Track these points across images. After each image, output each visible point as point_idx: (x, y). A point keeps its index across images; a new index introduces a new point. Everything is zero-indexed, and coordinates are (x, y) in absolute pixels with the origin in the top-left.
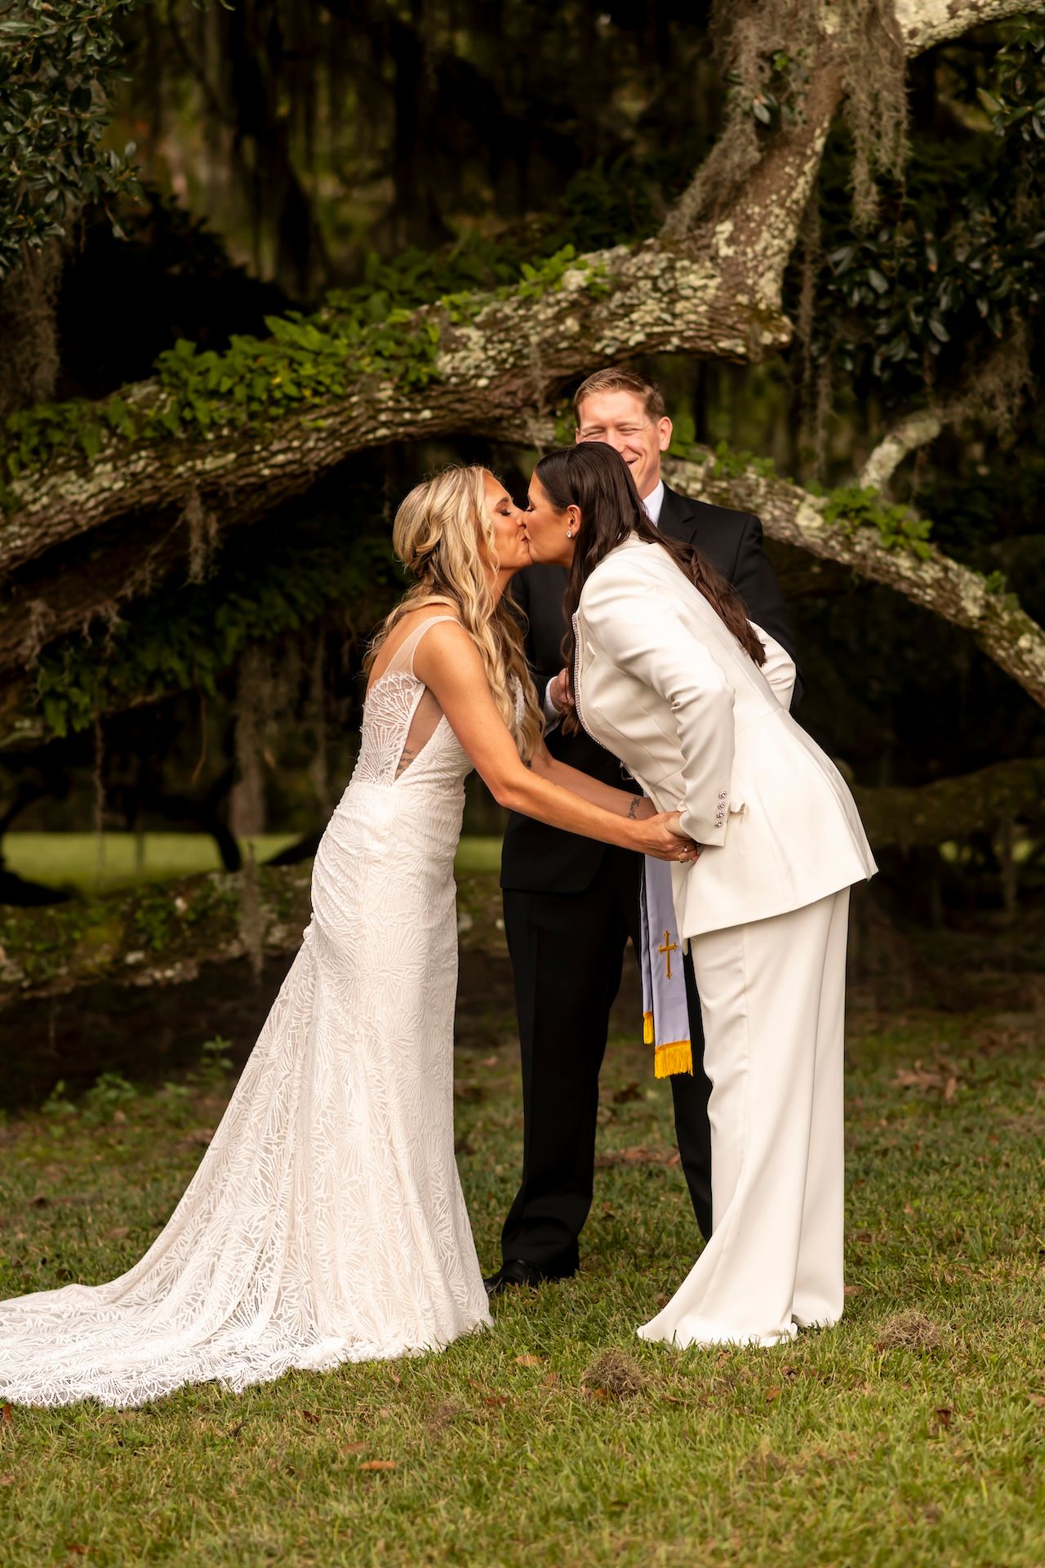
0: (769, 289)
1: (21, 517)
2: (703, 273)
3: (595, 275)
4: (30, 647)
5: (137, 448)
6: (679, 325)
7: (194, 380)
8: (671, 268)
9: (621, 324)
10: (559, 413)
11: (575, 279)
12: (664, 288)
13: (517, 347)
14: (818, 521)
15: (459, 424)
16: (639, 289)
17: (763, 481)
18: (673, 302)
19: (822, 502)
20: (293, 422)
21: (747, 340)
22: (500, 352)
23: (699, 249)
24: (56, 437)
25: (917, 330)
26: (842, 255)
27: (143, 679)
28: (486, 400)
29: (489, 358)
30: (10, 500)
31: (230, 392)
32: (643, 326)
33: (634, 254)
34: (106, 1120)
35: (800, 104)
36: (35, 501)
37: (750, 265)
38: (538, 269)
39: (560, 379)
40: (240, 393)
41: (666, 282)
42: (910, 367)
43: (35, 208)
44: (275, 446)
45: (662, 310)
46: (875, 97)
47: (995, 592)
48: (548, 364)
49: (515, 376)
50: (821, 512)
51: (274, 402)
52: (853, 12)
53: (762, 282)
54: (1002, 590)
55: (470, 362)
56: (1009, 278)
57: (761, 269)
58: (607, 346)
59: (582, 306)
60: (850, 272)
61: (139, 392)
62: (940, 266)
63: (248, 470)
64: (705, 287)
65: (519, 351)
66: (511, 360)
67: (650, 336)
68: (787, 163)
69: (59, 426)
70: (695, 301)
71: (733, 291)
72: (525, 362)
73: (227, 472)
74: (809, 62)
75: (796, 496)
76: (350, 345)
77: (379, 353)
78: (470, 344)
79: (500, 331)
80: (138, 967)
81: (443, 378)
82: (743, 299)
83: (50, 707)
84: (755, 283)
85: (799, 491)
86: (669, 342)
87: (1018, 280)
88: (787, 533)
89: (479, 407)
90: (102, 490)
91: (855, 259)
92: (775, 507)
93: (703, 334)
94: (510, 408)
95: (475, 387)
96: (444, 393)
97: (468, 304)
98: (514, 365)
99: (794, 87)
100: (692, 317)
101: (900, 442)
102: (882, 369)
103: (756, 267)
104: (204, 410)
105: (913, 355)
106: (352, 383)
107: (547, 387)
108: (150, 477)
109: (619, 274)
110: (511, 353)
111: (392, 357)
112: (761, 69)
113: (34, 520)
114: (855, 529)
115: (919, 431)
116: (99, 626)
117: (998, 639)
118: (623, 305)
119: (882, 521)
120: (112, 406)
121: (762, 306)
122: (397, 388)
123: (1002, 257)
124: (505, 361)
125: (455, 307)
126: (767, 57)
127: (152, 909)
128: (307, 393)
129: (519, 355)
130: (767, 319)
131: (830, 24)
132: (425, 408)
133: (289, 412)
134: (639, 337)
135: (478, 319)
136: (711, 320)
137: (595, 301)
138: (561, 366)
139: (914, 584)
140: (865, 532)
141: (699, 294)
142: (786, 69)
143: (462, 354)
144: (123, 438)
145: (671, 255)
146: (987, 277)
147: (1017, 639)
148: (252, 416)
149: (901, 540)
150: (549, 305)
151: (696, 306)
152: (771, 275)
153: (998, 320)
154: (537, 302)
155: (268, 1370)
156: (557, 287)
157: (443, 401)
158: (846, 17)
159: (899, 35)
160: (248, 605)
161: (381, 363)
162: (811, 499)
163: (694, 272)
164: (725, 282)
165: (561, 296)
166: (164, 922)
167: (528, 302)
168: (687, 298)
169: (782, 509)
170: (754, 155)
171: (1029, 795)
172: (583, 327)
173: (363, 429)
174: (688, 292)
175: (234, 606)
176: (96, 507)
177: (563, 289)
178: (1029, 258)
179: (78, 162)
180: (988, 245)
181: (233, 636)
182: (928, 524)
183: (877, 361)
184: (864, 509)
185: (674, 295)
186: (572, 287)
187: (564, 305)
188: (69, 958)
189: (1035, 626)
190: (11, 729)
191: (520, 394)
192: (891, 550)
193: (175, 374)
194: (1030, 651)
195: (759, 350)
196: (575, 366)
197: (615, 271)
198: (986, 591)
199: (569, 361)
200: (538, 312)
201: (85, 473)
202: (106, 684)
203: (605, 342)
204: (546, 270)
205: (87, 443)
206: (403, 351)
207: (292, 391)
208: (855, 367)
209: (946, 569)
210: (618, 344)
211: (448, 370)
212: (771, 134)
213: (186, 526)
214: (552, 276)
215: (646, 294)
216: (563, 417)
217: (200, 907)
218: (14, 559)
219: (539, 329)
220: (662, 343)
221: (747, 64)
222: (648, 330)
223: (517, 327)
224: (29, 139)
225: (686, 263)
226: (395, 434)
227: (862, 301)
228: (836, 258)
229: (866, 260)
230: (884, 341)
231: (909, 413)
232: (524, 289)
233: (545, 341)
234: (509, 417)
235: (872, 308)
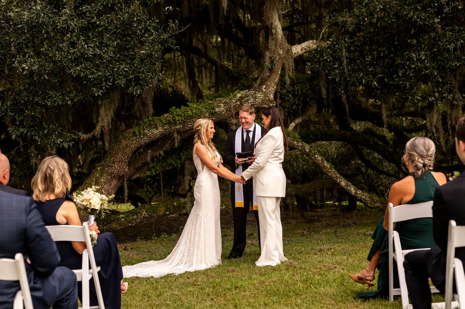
0: (272, 97)
1: (146, 136)
3: (242, 95)
4: (149, 159)
5: (166, 124)
6: (257, 103)
7: (175, 113)
8: (255, 93)
10: (236, 118)
11: (239, 95)
15: (220, 120)
18: (255, 99)
20: (192, 120)
23: (260, 90)
24: (152, 123)
25: (297, 103)
27: (168, 165)
29: (225, 109)
30: (144, 133)
31: (181, 115)
33: (249, 91)
34: (163, 240)
35: (276, 65)
36: (148, 134)
38: (233, 93)
39: (236, 112)
40: (183, 115)
41: (254, 96)
42: (296, 110)
43: (147, 82)
44: (189, 124)
46: (289, 64)
47: (311, 147)
48: (235, 110)
49: (229, 112)
51: (188, 116)
52: (285, 50)
53: (270, 95)
55: (222, 109)
56: (312, 94)
59: (240, 100)
60: (286, 94)
61: (166, 115)
62: (301, 93)
63: (184, 128)
64: (261, 96)
68: (274, 76)
69: (153, 121)
71: (265, 97)
72: (231, 109)
73: (181, 128)
74: (277, 58)
76: (201, 107)
77: (206, 108)
78: (221, 106)
79: (226, 104)
80: (168, 215)
82: (267, 98)
83: (152, 169)
89: (223, 117)
90: (160, 132)
93: (261, 104)
94: (228, 117)
95: (222, 114)
96: (217, 115)
97: (221, 100)
98: (229, 110)
99: (275, 62)
101: (295, 123)
102: (292, 110)
103: (269, 93)
104: (177, 118)
105: (297, 108)
106: (202, 113)
107: (234, 114)
108: (168, 129)
111: (208, 109)
112: (269, 60)
113: (148, 137)
115: (298, 121)
116: (160, 155)
117: (312, 156)
118: (247, 100)
119: (291, 135)
120: (162, 117)
121: (271, 99)
122: (209, 114)
123: (311, 91)
124: (227, 109)
125: (219, 100)
126: (270, 58)
127: (170, 205)
128: (194, 115)
129: (229, 108)
130: (271, 102)
131: (281, 52)
132: (214, 117)
133: (191, 118)
135: (223, 102)
136: (262, 102)
137: (242, 99)
139: (297, 146)
141: (260, 98)
142: (273, 60)
143: (220, 108)
144: (163, 123)
145: (255, 91)
146: (309, 94)
147: (315, 155)
148: (185, 119)
149: (295, 139)
150: (235, 100)
151: (259, 100)
152: (272, 94)
153: (311, 102)
154: (233, 99)
155: (182, 271)
158: (284, 51)
159: (293, 54)
160: (186, 152)
161: (206, 110)
163: (259, 94)
164: (264, 95)
166: (172, 207)
167: (231, 99)
170: (268, 74)
171: (321, 186)
172: (240, 103)
174: (258, 97)
175: (183, 152)
176: (159, 134)
177: (237, 97)
179: (154, 75)
180: (309, 89)
181: (183, 157)
182: (300, 136)
183: (291, 108)
184: (288, 134)
185: (255, 98)
187: (237, 99)
188: (156, 213)
189: (318, 153)
190: (146, 173)
191: (230, 115)
192: (293, 141)
193: (172, 112)
194: (317, 157)
197: (246, 94)
200: (233, 101)
201: (157, 129)
202: (162, 165)
205: (157, 124)
206: (210, 108)
207: (192, 114)
208: (287, 110)
209: (303, 144)
211: (218, 111)
212: (271, 70)
213: (174, 138)
214: (235, 95)
215: (251, 98)
217: (179, 204)
218: (145, 143)
221: (267, 59)
223: (229, 103)
224: (146, 70)
225: (258, 92)
227: (288, 99)
228: (283, 92)
229: (288, 92)
230: (292, 106)
231: (296, 118)
232: (230, 97)
233: (234, 106)
234: (228, 119)
235: (290, 100)
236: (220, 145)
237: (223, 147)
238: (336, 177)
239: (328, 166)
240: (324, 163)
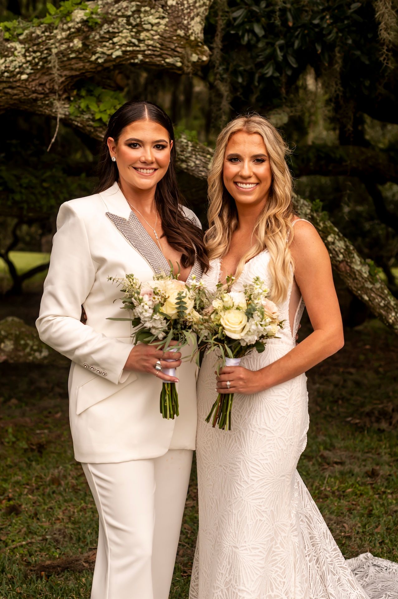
0: (196, 28)
2: (157, 15)
3: (92, 13)
6: (142, 47)
8: (138, 11)
9: (107, 44)
10: (72, 99)
11: (79, 15)
12: (134, 23)
13: (44, 56)
15: (12, 102)
16: (118, 23)
17: (190, 144)
18: (138, 32)
21: (182, 58)
22: (34, 58)
25: (280, 60)
26: (239, 14)
28: (26, 88)
29: (27, 62)
32: (121, 46)
37: (185, 12)
38: (57, 8)
39: (72, 77)
41: (135, 19)
42: (274, 81)
45: (132, 37)
47: (317, 211)
48: (63, 66)
49: (44, 74)
53: (193, 23)
54: (320, 210)
55: (16, 63)
56: (335, 30)
57: (192, 15)
58: (99, 58)
59: (84, 32)
60: (243, 23)
62: (294, 24)
64: (159, 23)
65: (46, 58)
66: (41, 63)
67: (124, 52)
70: (152, 32)
71: (175, 28)
72: (50, 65)
75: (209, 153)
78: (16, 53)
79: (34, 45)
82: (181, 33)
84: (189, 24)
85: (211, 150)
86: (137, 58)
87: (340, 30)
88: (203, 174)
89: (23, 92)
91: (246, 16)
92: (197, 159)
93: (156, 53)
94: (42, 94)
95: (20, 80)
97: (15, 28)
98: (43, 67)
100: (151, 42)
102: (259, 82)
103: (190, 13)
105: (277, 74)
107: (62, 82)
109: (107, 13)
110: (41, 59)
118: (108, 32)
121: (192, 38)
123: (331, 17)
124: (37, 64)
125: (7, 29)
129: (45, 60)
130: (195, 46)
134: (119, 53)
135: (21, 37)
136: (162, 45)
137: (91, 29)
138: (72, 69)
141: (155, 28)
143: (11, 58)
145: (138, 3)
146: (323, 29)
147: (327, 237)
150: (63, 30)
151: (153, 35)
152: (198, 19)
153: (326, 56)
154: (56, 28)
156: (68, 19)
163: (152, 14)
164: (170, 21)
165: (70, 25)
167: (50, 27)
168: (148, 30)
169: (201, 160)
172: (84, 44)
174: (149, 27)
178: (347, 18)
180: (323, 11)
183: (257, 76)
185: (139, 28)
186: (78, 20)
187: (73, 30)
189: (336, 229)
191: (47, 85)
194: (333, 243)
195: (190, 64)
196: (80, 70)
197: (104, 11)
198: (312, 210)
199: (77, 66)
200: (57, 34)
203: (97, 55)
204: (62, 9)
208: (243, 81)
210: (106, 57)
214: (65, 12)
215: (123, 26)
216: (75, 101)
219: (57, 45)
220: (133, 58)
222: (123, 49)
223: (44, 43)
225: (147, 8)
227: (249, 41)
228: (235, 14)
229: (252, 17)
230: (261, 65)
231: (271, 110)
232: (48, 20)
233: (61, 52)
234: (41, 99)
235: (255, 46)
236: (36, 177)
237: (45, 185)
238: (385, 306)
239: (365, 271)
240: (352, 262)
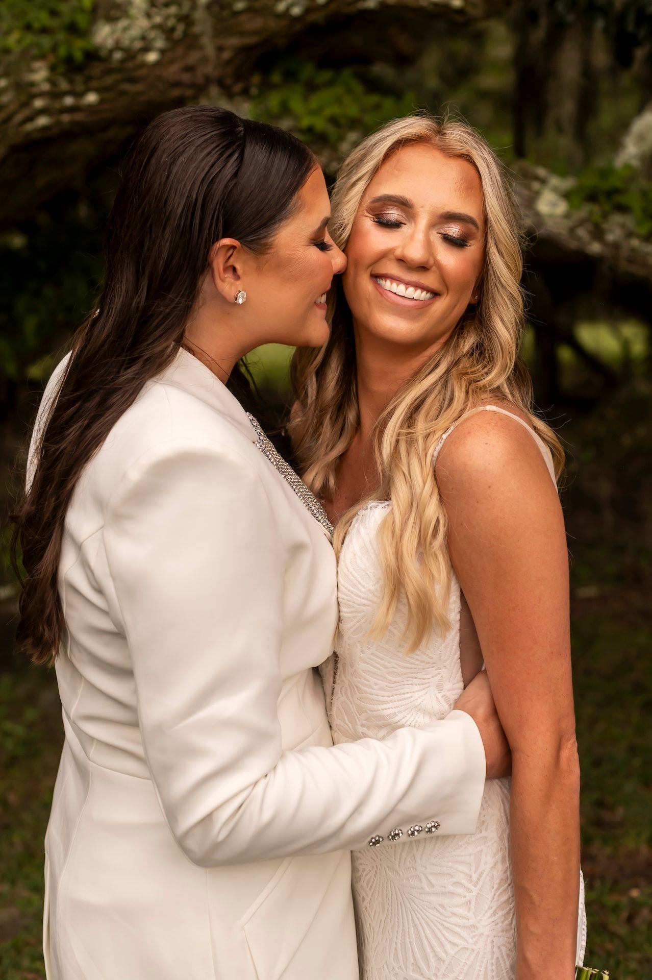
10: (254, 91)
13: (184, 11)
14: (562, 207)
19: (567, 183)
22: (167, 18)
28: (160, 79)
29: (155, 26)
39: (246, 48)
49: (189, 48)
50: (567, 196)
55: (135, 32)
58: (289, 6)
65: (187, 16)
66: (180, 28)
72: (197, 30)
77: (28, 27)
78: (133, 11)
81: (103, 53)
85: (542, 172)
88: (527, 223)
89: (152, 86)
94: (191, 86)
95: (144, 65)
96: (109, 72)
98: (185, 34)
107: (228, 61)
110: (179, 19)
111: (44, 31)
114: (605, 216)
119: (637, 204)
122: (53, 68)
124: (172, 30)
129: (186, 19)
132: (88, 90)
138: (243, 33)
140: (617, 219)
143: (124, 23)
157: (109, 80)
161: (29, 38)
162: (555, 181)
169: (521, 194)
173: (19, 118)
184: (616, 191)
191: (199, 70)
192: (648, 238)
196: (259, 33)
199: (250, 26)
206: (55, 23)
211: (110, 43)
226: (58, 123)
